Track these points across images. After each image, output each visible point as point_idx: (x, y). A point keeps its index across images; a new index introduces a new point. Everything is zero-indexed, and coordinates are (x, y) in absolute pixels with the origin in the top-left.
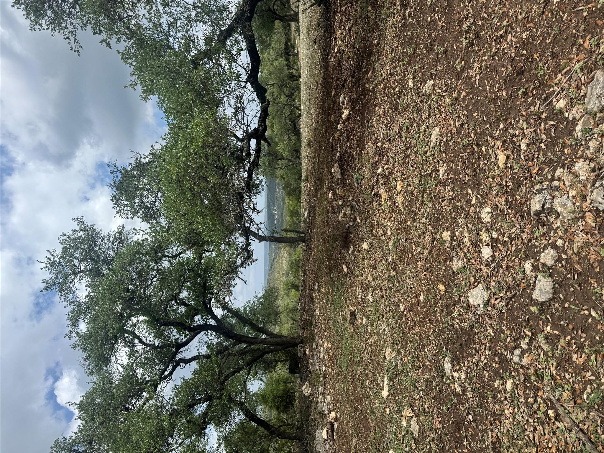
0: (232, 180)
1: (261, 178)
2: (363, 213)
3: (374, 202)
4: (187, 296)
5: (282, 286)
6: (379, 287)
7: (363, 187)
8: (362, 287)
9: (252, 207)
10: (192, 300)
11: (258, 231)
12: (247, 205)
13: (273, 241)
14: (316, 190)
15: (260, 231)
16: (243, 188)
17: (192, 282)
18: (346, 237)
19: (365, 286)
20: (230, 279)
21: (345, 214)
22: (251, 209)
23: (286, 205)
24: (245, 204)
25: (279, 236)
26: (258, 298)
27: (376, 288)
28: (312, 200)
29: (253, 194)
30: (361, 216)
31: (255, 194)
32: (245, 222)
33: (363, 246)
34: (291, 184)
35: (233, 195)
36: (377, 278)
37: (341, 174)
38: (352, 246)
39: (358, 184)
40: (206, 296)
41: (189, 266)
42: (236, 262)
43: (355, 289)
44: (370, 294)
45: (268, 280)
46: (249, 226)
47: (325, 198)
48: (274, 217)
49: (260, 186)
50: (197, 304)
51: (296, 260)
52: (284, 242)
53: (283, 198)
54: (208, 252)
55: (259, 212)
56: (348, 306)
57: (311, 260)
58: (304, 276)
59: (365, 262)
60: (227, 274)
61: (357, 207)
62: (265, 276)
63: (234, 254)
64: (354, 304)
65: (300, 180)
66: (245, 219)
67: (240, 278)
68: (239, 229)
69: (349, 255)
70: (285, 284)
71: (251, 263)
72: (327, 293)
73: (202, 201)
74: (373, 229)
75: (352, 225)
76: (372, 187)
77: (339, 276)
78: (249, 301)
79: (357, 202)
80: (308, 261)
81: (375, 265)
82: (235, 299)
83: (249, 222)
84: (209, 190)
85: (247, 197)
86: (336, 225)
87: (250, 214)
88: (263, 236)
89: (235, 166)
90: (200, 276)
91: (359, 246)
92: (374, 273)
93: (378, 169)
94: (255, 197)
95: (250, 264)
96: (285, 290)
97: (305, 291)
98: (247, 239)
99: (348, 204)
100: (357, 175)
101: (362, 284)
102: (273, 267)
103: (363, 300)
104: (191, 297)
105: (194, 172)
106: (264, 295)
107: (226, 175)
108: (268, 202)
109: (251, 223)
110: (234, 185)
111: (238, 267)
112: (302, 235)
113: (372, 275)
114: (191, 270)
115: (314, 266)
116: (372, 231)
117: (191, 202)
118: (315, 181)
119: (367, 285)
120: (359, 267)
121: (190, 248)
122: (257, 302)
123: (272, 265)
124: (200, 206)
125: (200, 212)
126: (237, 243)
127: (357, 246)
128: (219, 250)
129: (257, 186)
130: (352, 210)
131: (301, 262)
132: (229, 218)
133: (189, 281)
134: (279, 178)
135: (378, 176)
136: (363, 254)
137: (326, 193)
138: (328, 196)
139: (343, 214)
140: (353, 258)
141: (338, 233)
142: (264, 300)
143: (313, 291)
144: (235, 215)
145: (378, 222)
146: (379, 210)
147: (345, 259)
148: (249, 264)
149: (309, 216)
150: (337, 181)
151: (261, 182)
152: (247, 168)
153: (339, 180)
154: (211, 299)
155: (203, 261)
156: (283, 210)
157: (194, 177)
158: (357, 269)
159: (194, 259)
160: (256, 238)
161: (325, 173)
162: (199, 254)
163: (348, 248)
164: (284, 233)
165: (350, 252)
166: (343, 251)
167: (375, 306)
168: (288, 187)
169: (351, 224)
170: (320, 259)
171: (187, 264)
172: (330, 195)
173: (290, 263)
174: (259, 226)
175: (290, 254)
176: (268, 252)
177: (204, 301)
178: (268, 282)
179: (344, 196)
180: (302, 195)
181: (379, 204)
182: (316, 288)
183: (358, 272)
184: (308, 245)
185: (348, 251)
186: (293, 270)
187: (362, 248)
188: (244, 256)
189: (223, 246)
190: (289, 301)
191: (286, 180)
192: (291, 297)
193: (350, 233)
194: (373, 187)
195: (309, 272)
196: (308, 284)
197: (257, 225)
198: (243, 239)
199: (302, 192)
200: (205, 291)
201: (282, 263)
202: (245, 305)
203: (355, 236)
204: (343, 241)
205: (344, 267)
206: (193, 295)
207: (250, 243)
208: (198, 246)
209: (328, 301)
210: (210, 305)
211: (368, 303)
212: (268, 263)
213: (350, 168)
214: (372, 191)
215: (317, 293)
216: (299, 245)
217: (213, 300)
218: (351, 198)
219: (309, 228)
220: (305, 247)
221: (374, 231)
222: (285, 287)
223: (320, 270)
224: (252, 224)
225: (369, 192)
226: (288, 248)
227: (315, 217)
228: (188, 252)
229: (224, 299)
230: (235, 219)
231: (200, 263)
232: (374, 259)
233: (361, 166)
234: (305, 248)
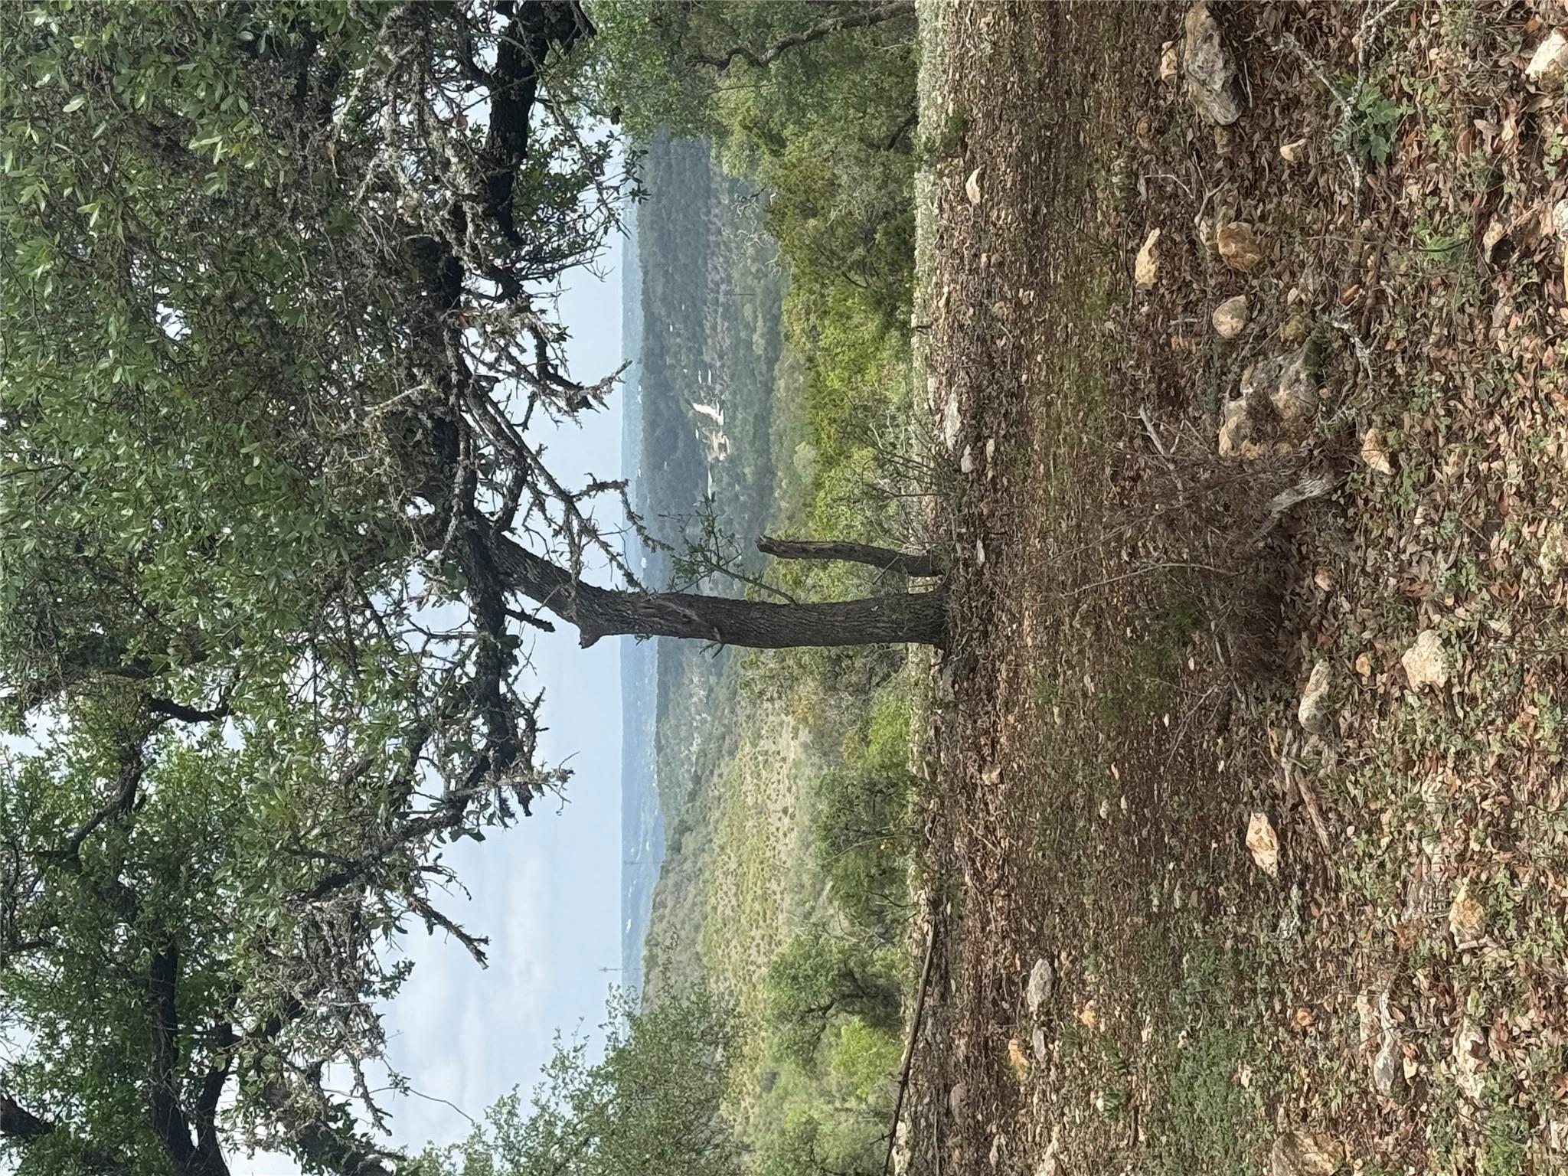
0: (370, 152)
1: (593, 131)
2: (1407, 398)
3: (1501, 310)
4: (34, 1057)
5: (764, 993)
6: (1540, 982)
7: (1413, 190)
8: (1402, 984)
9: (529, 359)
10: (73, 1086)
11: (576, 549)
12: (488, 341)
13: (687, 630)
14: (1035, 227)
15: (592, 553)
16: (457, 213)
17: (70, 953)
18: (1271, 597)
19: (1422, 980)
20: (360, 926)
21: (1263, 413)
22: (520, 371)
23: (790, 355)
24: (471, 335)
25: (736, 590)
26: (578, 1084)
27: (1510, 994)
28: (998, 308)
29: (536, 257)
30: (1396, 423)
31: (548, 262)
32: (471, 481)
33: (1409, 658)
34: (833, 184)
35: (382, 264)
36: (1522, 911)
37: (1234, 87)
38: (1321, 666)
39: (1371, 166)
40: (174, 1059)
41: (44, 829)
42: (404, 786)
43: (1348, 1007)
44: (1466, 1040)
45: (651, 942)
46: (509, 512)
47: (1100, 285)
48: (696, 448)
49: (588, 197)
50: (106, 1119)
51: (871, 789)
52: (776, 644)
53: (774, 296)
54: (191, 716)
55: (578, 399)
56: (1290, 1140)
57: (990, 777)
58: (935, 904)
59: (1428, 791)
60: (338, 881)
61: (1363, 354)
62: (631, 908)
63: (386, 727)
64: (1334, 1122)
65: (908, 148)
66: (473, 451)
67: (433, 918)
68: (432, 531)
69: (1300, 733)
70: (784, 973)
71: (525, 800)
72: (1122, 1037)
73: (141, 316)
74: (1490, 527)
75: (1324, 502)
76: (1481, 189)
77: (1214, 907)
78: (510, 1107)
79: (1364, 316)
80: (970, 788)
81: (1508, 810)
82: (399, 1083)
83: (504, 476)
84: (194, 225)
85: (489, 287)
86: (1194, 501)
87: (516, 412)
88: (615, 595)
89: (396, 40)
90: (127, 904)
91: (1377, 668)
92: (1501, 877)
93: (1530, 43)
94: (546, 286)
95: (514, 804)
96: (783, 1017)
97: (943, 1023)
98: (491, 614)
99: (1288, 331)
100: (1365, 91)
101: (1402, 962)
102: (689, 842)
103: (1411, 1091)
104: (62, 1068)
105: (77, 88)
106: (621, 1056)
107: (327, 111)
108: (653, 327)
109: (520, 482)
110: (386, 184)
111: (418, 829)
112: (918, 585)
113: (1481, 892)
114: (64, 858)
115: (1017, 830)
116: (1480, 545)
117: (55, 318)
118: (1024, 154)
119: (1440, 969)
120: (1373, 827)
121: (54, 687)
122: (567, 1111)
123: (684, 829)
124: (126, 352)
125: (128, 400)
126: (415, 642)
127: (1364, 665)
128: (277, 700)
129: (566, 191)
130: (1318, 380)
131: (912, 796)
132: (354, 441)
133: (46, 944)
134: (738, 136)
135: (1530, 99)
136: (1410, 727)
137: (1110, 250)
138: (1130, 269)
139: (1252, 413)
140: (1330, 756)
141: (1210, 564)
142: (625, 1093)
143: (1006, 1020)
144: (399, 423)
145: (1530, 471)
146: (1541, 370)
147: (1262, 765)
148: (505, 811)
149: (974, 435)
150: (1201, 148)
151: (594, 163)
152: (488, 57)
153: (1221, 139)
154: (217, 1079)
155: (149, 787)
156: (769, 390)
157: (81, 124)
158: (1360, 844)
159: (84, 770)
160: (558, 607)
161: (1106, 87)
162: (122, 734)
163: (1292, 680)
164: (779, 571)
165: (1306, 710)
166: (1245, 708)
167: (1508, 1135)
168: (809, 211)
169: (1314, 487)
170: (1067, 776)
171: (26, 809)
172: (1145, 267)
173: (823, 806)
174: (584, 506)
175: (824, 742)
176: (651, 727)
177: (164, 1101)
178: (651, 961)
179: (1258, 269)
180: (920, 269)
181: (1534, 328)
182: (1034, 996)
183: (1369, 867)
184: (971, 667)
185: (1291, 704)
186: (850, 860)
187: (1400, 678)
188: (466, 747)
189: (306, 667)
190: (819, 1109)
191: (791, 153)
192: (834, 1077)
193: (1307, 564)
194: (1495, 193)
195: (978, 876)
196: (965, 970)
197: (568, 499)
198: (459, 614)
199: (923, 243)
200: (171, 1019)
201: (761, 810)
202: (478, 1135)
203: (1340, 584)
204: (1249, 621)
205: (1259, 831)
206: (78, 1047)
207: (515, 641)
208: (110, 666)
209: (1125, 1103)
210: (208, 1133)
211: (1451, 1112)
212: (650, 816)
213: (1310, 44)
214: (1483, 218)
215: (1037, 1039)
216: (896, 663)
217: (229, 1094)
218: (1310, 280)
219: (977, 525)
220: (945, 681)
221: (1499, 543)
222: (784, 994)
223: (1062, 855)
224: (526, 496)
225: (1462, 233)
226: (808, 688)
227: (1023, 443)
228: (40, 720)
229: (313, 1074)
230: (402, 452)
231: (127, 801)
232: (1501, 760)
233: (1393, 19)
234: (945, 688)
